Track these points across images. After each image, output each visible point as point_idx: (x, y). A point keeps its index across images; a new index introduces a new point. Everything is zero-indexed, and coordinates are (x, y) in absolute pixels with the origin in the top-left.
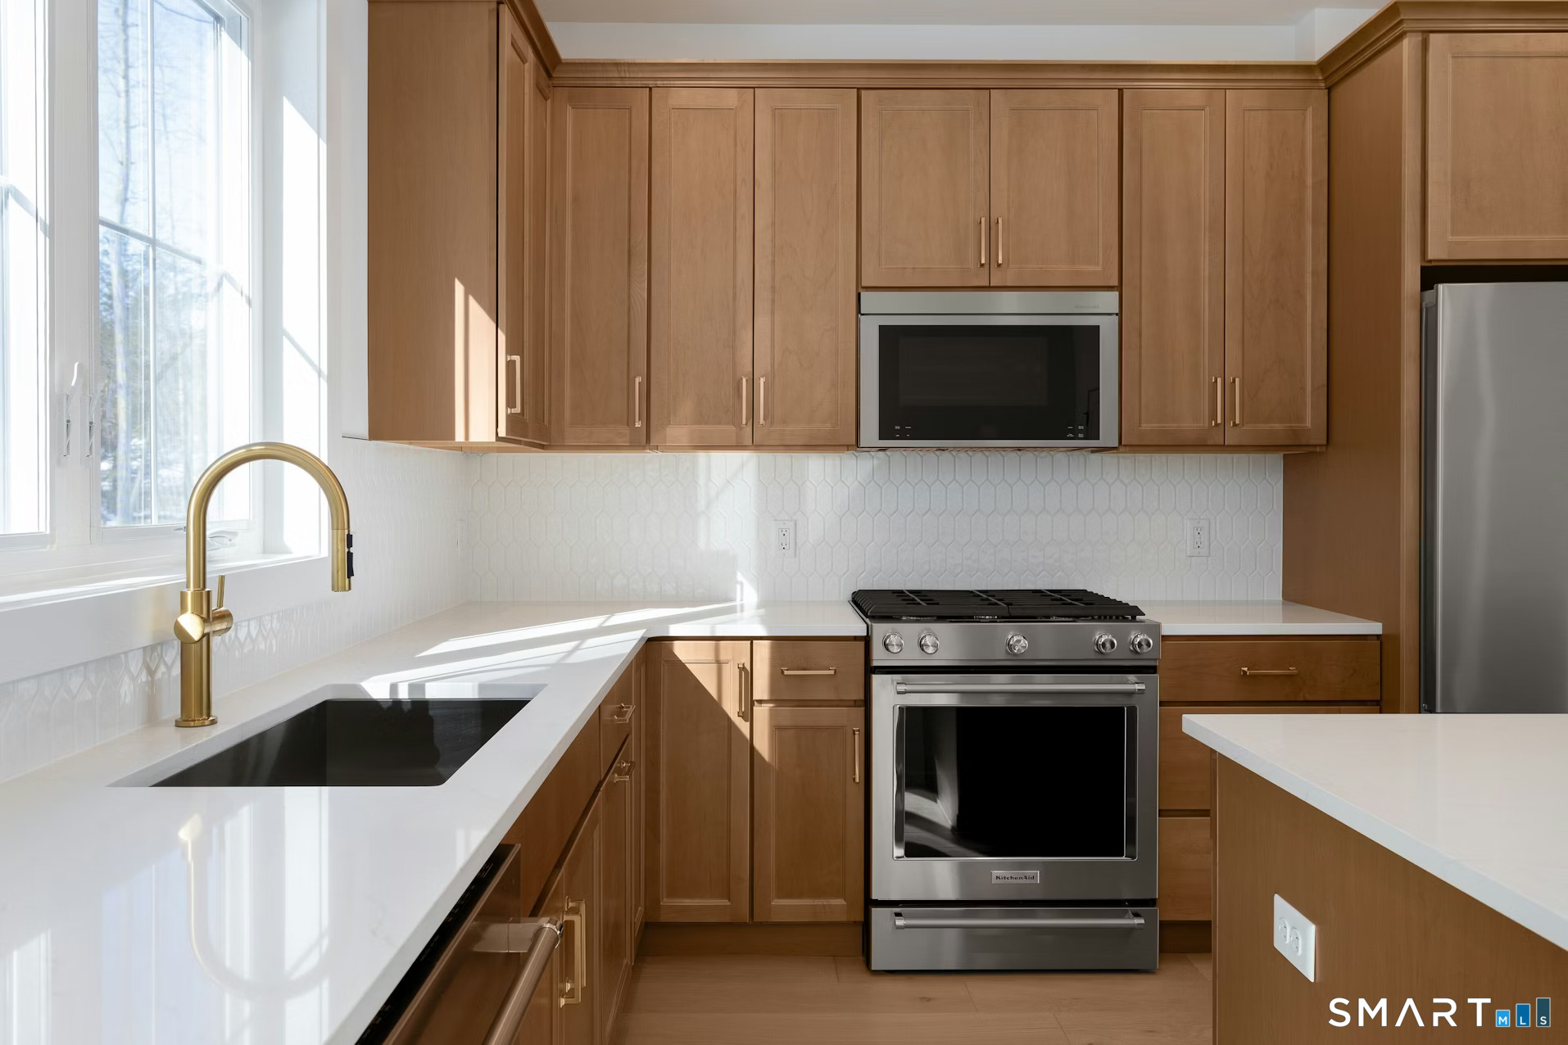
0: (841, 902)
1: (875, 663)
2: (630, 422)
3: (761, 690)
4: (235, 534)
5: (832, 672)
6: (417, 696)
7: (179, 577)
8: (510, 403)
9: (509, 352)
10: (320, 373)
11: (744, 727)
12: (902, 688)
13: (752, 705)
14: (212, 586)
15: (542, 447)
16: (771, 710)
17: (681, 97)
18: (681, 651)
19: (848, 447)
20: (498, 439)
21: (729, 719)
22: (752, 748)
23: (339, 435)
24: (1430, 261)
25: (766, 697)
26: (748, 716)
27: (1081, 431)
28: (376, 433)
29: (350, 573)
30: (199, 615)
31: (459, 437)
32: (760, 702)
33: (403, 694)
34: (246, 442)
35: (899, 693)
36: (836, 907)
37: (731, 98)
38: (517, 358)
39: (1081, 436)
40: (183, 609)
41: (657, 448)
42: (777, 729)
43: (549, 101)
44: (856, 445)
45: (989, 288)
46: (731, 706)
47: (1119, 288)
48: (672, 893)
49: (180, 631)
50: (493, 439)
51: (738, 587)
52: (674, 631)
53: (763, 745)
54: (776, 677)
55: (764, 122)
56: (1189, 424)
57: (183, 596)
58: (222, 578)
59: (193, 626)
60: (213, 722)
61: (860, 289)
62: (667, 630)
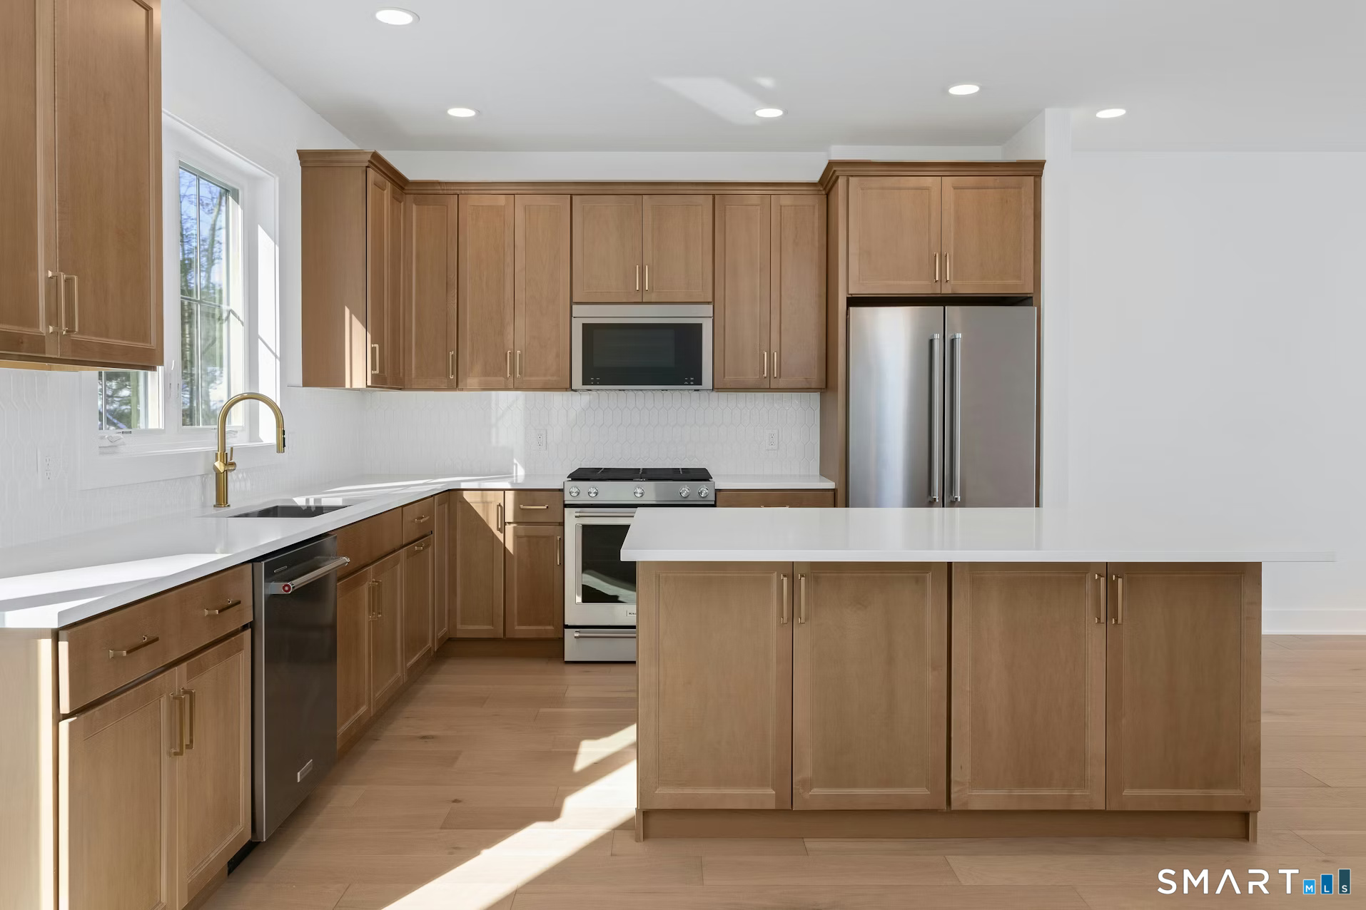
0: (550, 627)
1: (566, 503)
2: (447, 376)
3: (509, 516)
4: (237, 432)
5: (545, 507)
6: (318, 505)
7: (214, 448)
8: (373, 368)
9: (372, 343)
10: (276, 356)
11: (500, 536)
12: (578, 514)
13: (505, 524)
14: (228, 451)
15: (400, 389)
16: (514, 527)
17: (474, 200)
18: (466, 495)
19: (566, 390)
20: (367, 386)
21: (491, 530)
22: (505, 548)
23: (285, 385)
24: (851, 294)
25: (512, 521)
26: (502, 530)
27: (692, 381)
28: (306, 383)
29: (284, 446)
30: (223, 462)
31: (348, 385)
32: (510, 523)
33: (312, 503)
34: (242, 393)
35: (576, 517)
36: (548, 630)
37: (502, 200)
38: (377, 346)
39: (692, 383)
40: (217, 460)
41: (462, 390)
42: (517, 537)
43: (402, 204)
44: (570, 388)
45: (642, 303)
46: (493, 525)
47: (713, 302)
48: (463, 623)
49: (215, 468)
50: (365, 387)
51: (515, 467)
52: (463, 486)
53: (510, 546)
54: (518, 511)
55: (520, 214)
56: (751, 377)
57: (217, 454)
58: (232, 448)
59: (220, 466)
60: (229, 506)
61: (572, 303)
62: (460, 485)
